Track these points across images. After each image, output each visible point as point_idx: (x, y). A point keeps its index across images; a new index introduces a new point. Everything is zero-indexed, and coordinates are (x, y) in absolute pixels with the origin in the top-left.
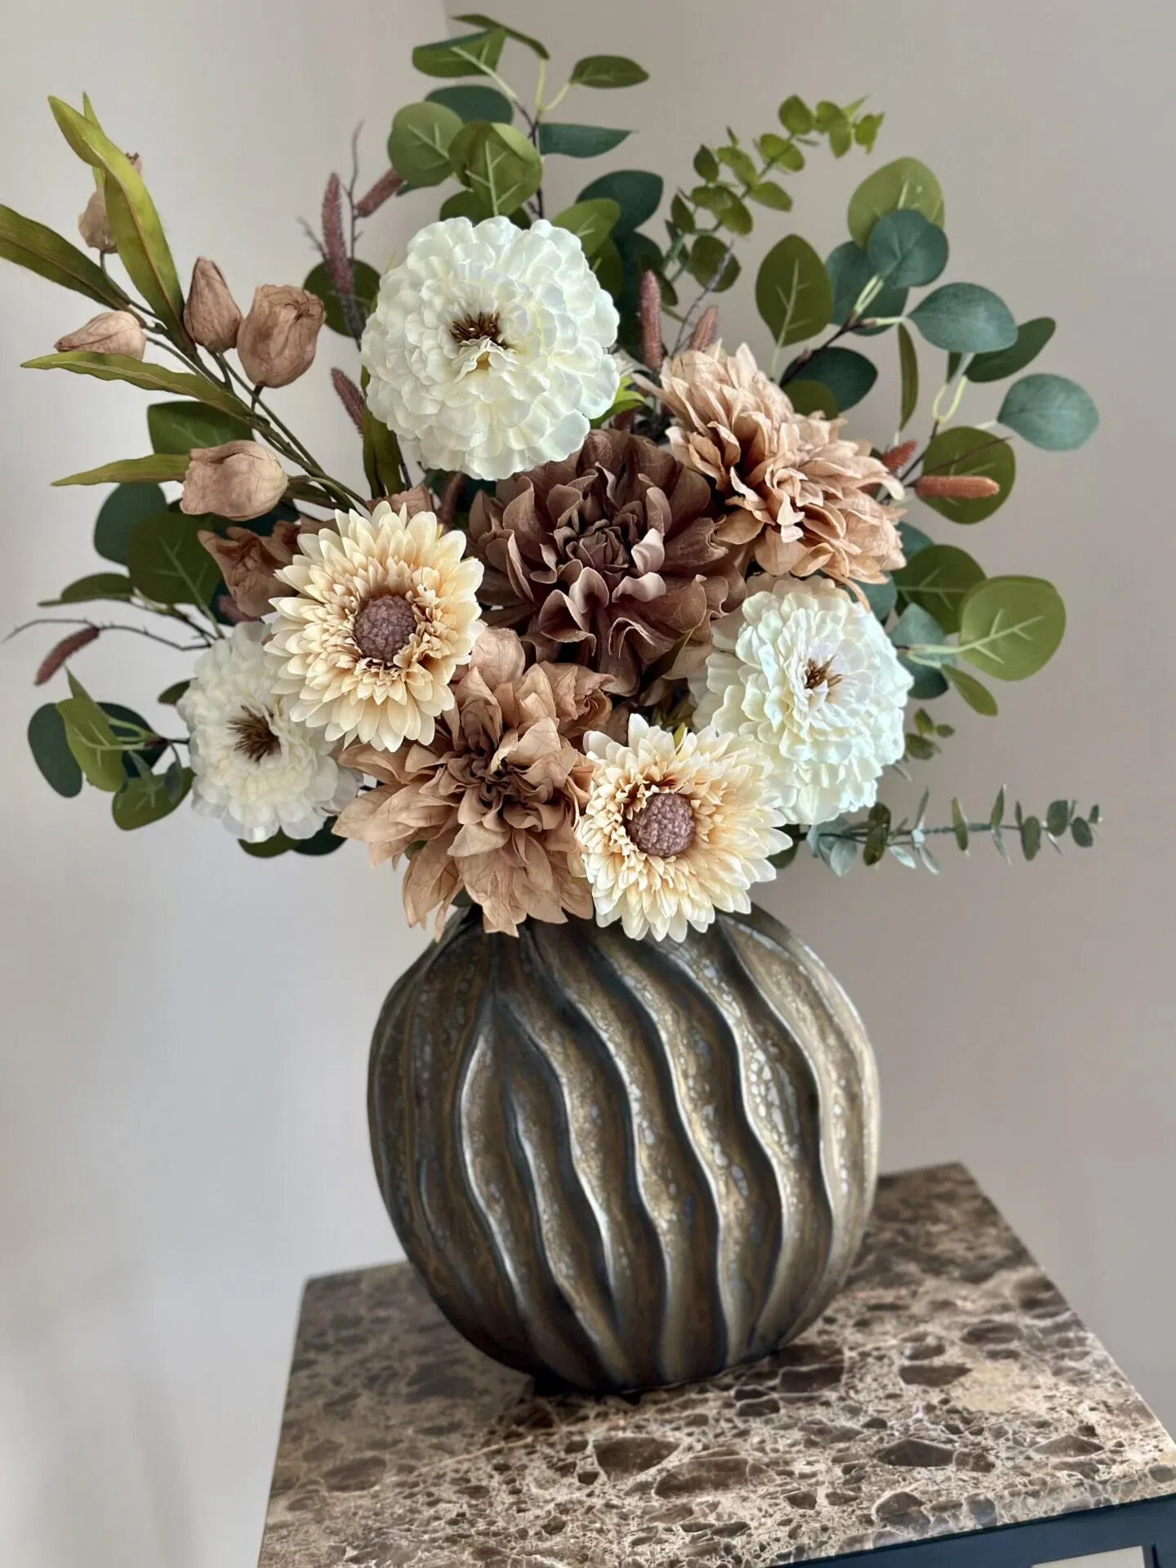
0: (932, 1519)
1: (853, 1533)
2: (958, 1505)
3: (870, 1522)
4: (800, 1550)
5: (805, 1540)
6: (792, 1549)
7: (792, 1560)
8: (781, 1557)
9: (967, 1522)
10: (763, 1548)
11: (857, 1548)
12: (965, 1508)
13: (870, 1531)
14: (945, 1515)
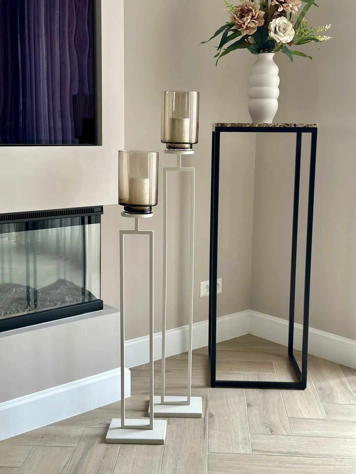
0: (289, 125)
1: (281, 125)
2: (292, 124)
3: (283, 124)
4: (275, 126)
5: (275, 125)
6: (274, 125)
7: (273, 127)
8: (273, 126)
9: (293, 126)
10: (271, 125)
11: (280, 127)
12: (293, 124)
13: (283, 125)
14: (291, 125)
